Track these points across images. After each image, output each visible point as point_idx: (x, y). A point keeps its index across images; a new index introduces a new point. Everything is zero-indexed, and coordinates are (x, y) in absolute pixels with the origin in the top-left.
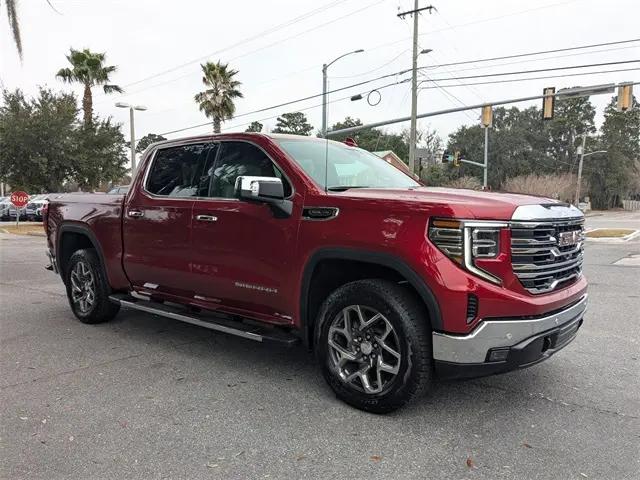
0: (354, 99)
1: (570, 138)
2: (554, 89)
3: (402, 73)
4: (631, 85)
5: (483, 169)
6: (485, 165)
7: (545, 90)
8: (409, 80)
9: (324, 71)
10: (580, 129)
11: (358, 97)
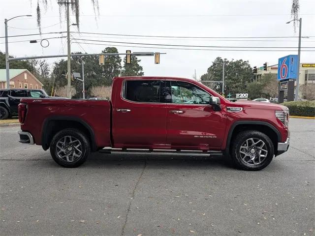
0: (31, 42)
1: (111, 70)
2: (130, 51)
3: (61, 33)
4: (159, 54)
5: (82, 82)
6: (83, 81)
7: (127, 51)
8: (65, 37)
9: (6, 23)
10: (115, 66)
11: (35, 42)
